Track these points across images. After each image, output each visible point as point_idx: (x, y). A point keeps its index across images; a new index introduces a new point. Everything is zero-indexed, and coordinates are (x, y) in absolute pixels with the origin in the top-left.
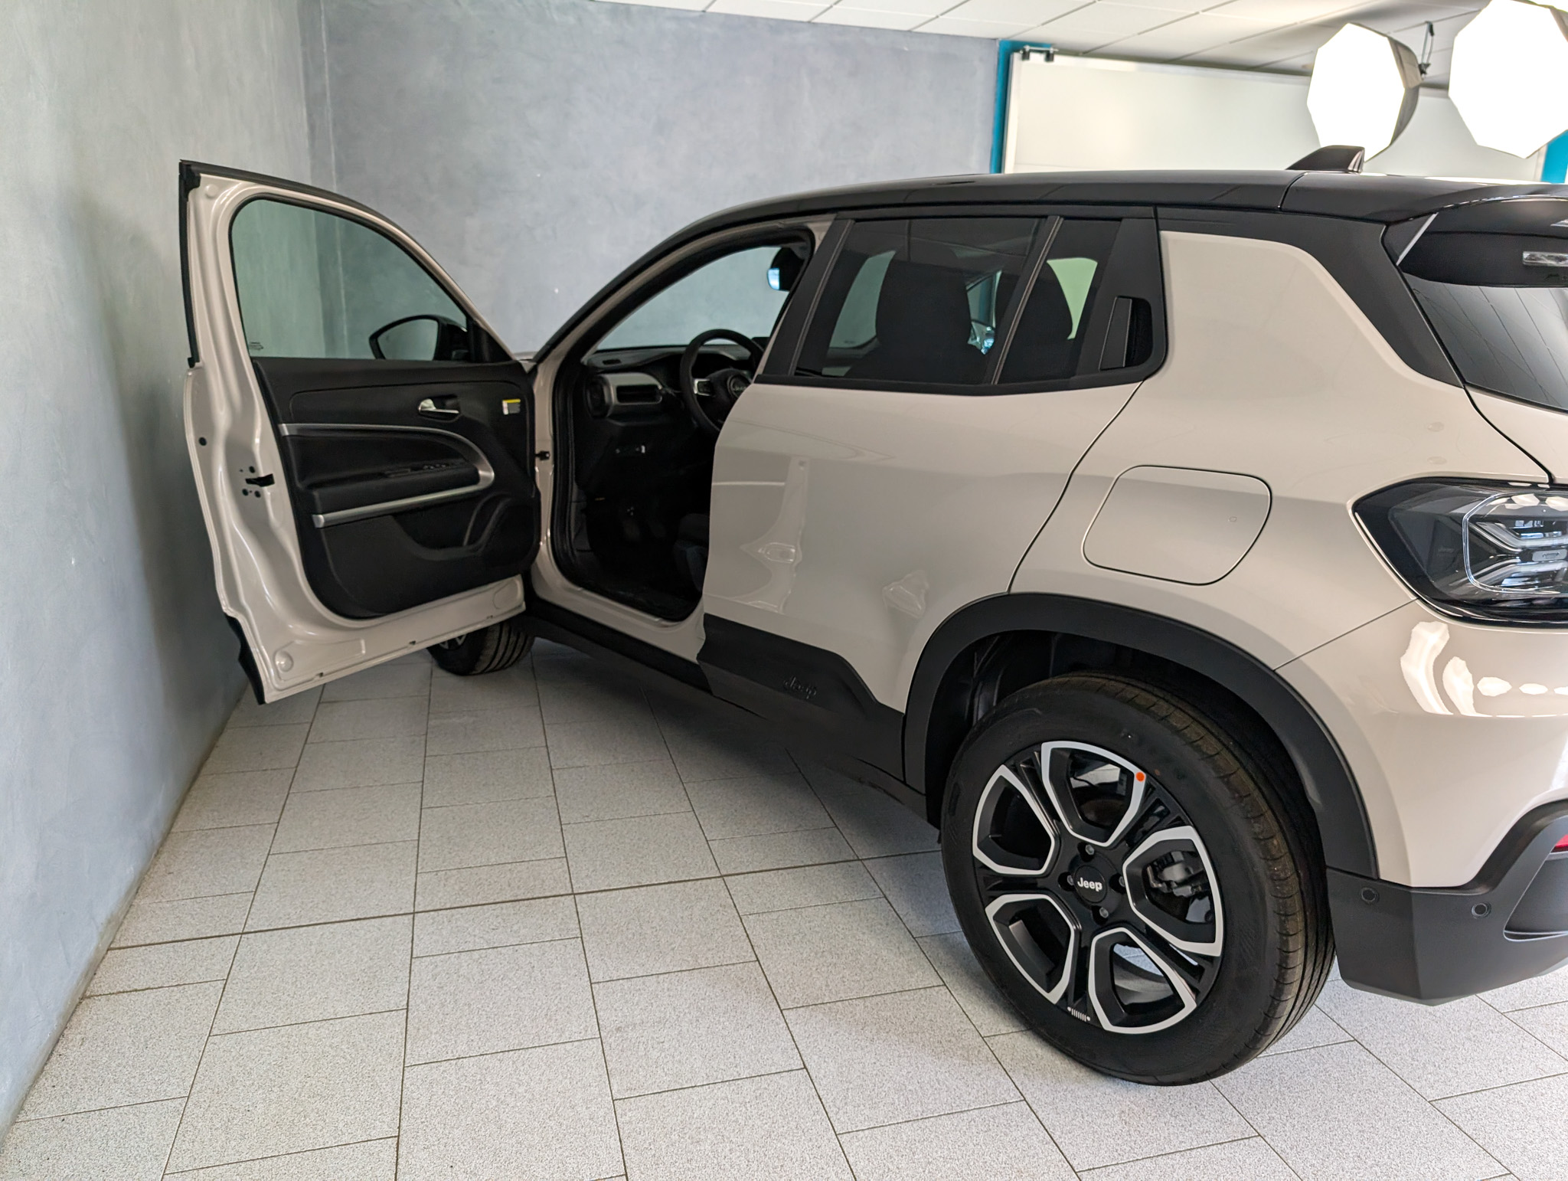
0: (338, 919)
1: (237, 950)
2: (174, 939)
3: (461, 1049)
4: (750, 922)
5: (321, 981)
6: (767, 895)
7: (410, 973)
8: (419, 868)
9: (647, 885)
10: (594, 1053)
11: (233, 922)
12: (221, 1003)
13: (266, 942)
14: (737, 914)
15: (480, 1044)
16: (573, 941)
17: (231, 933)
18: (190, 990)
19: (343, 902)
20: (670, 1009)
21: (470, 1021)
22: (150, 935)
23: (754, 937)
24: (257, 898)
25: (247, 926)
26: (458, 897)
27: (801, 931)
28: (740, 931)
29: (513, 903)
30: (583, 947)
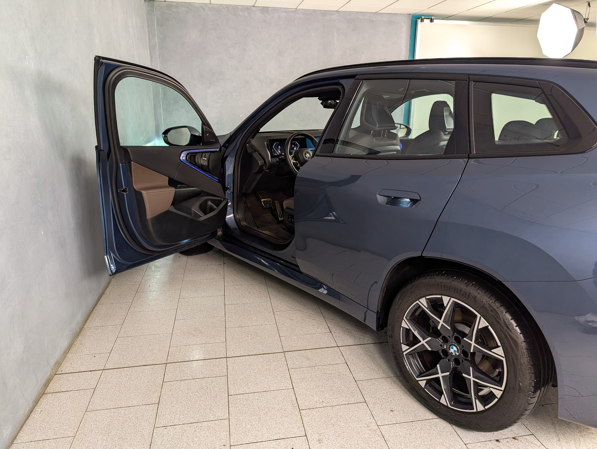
0: (138, 365)
1: (100, 377)
2: (78, 371)
3: (176, 422)
4: (293, 372)
5: (129, 390)
6: (300, 361)
7: (162, 388)
8: (171, 345)
9: (255, 355)
10: (226, 425)
11: (101, 365)
12: (92, 398)
13: (111, 373)
14: (287, 368)
15: (183, 419)
16: (224, 377)
17: (99, 369)
18: (82, 392)
19: (141, 358)
20: (257, 408)
21: (181, 410)
22: (71, 369)
23: (293, 378)
24: (111, 355)
25: (105, 367)
26: (184, 357)
27: (312, 376)
28: (288, 375)
29: (204, 360)
30: (227, 380)
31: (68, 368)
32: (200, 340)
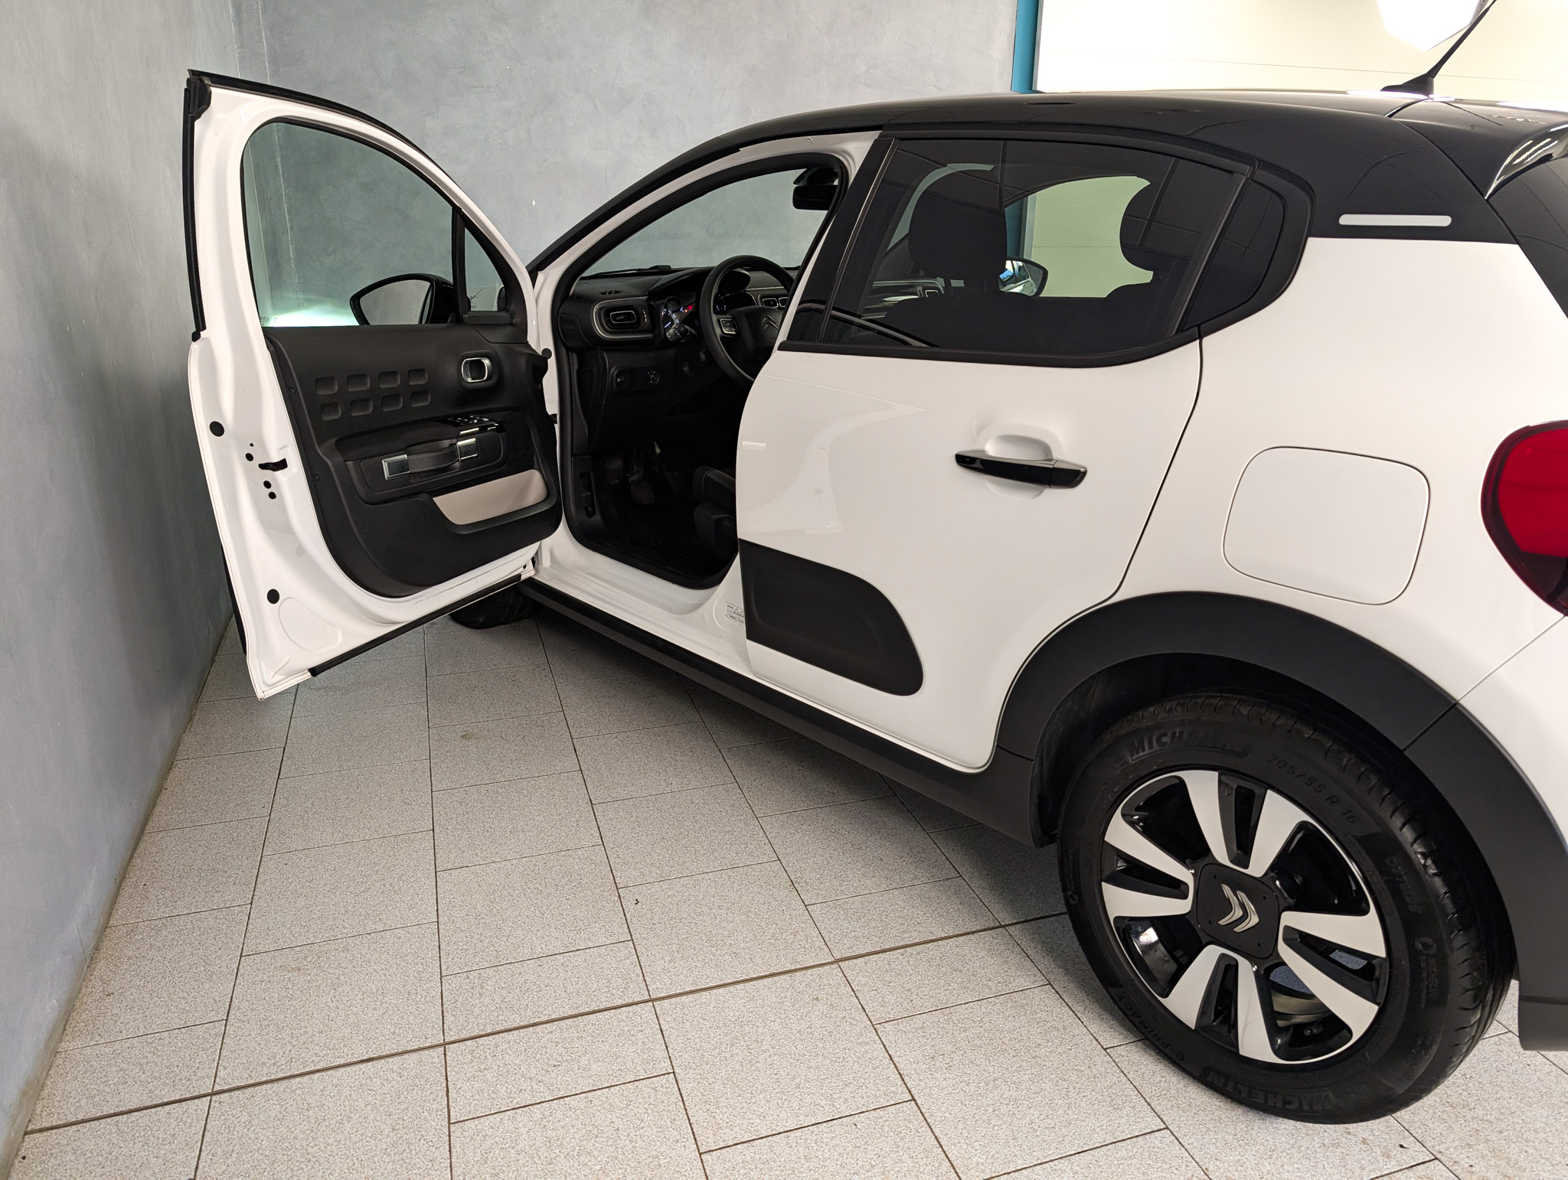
0: (342, 1062)
1: (206, 1125)
7: (450, 1151)
8: (444, 967)
9: (743, 982)
11: (199, 1074)
13: (245, 1106)
16: (663, 1079)
19: (345, 1031)
22: (83, 1102)
23: (900, 1060)
24: (229, 1032)
25: (217, 1080)
26: (501, 1013)
27: (958, 1045)
28: (880, 1050)
29: (575, 1019)
30: (679, 1089)
31: (71, 1100)
32: (540, 939)
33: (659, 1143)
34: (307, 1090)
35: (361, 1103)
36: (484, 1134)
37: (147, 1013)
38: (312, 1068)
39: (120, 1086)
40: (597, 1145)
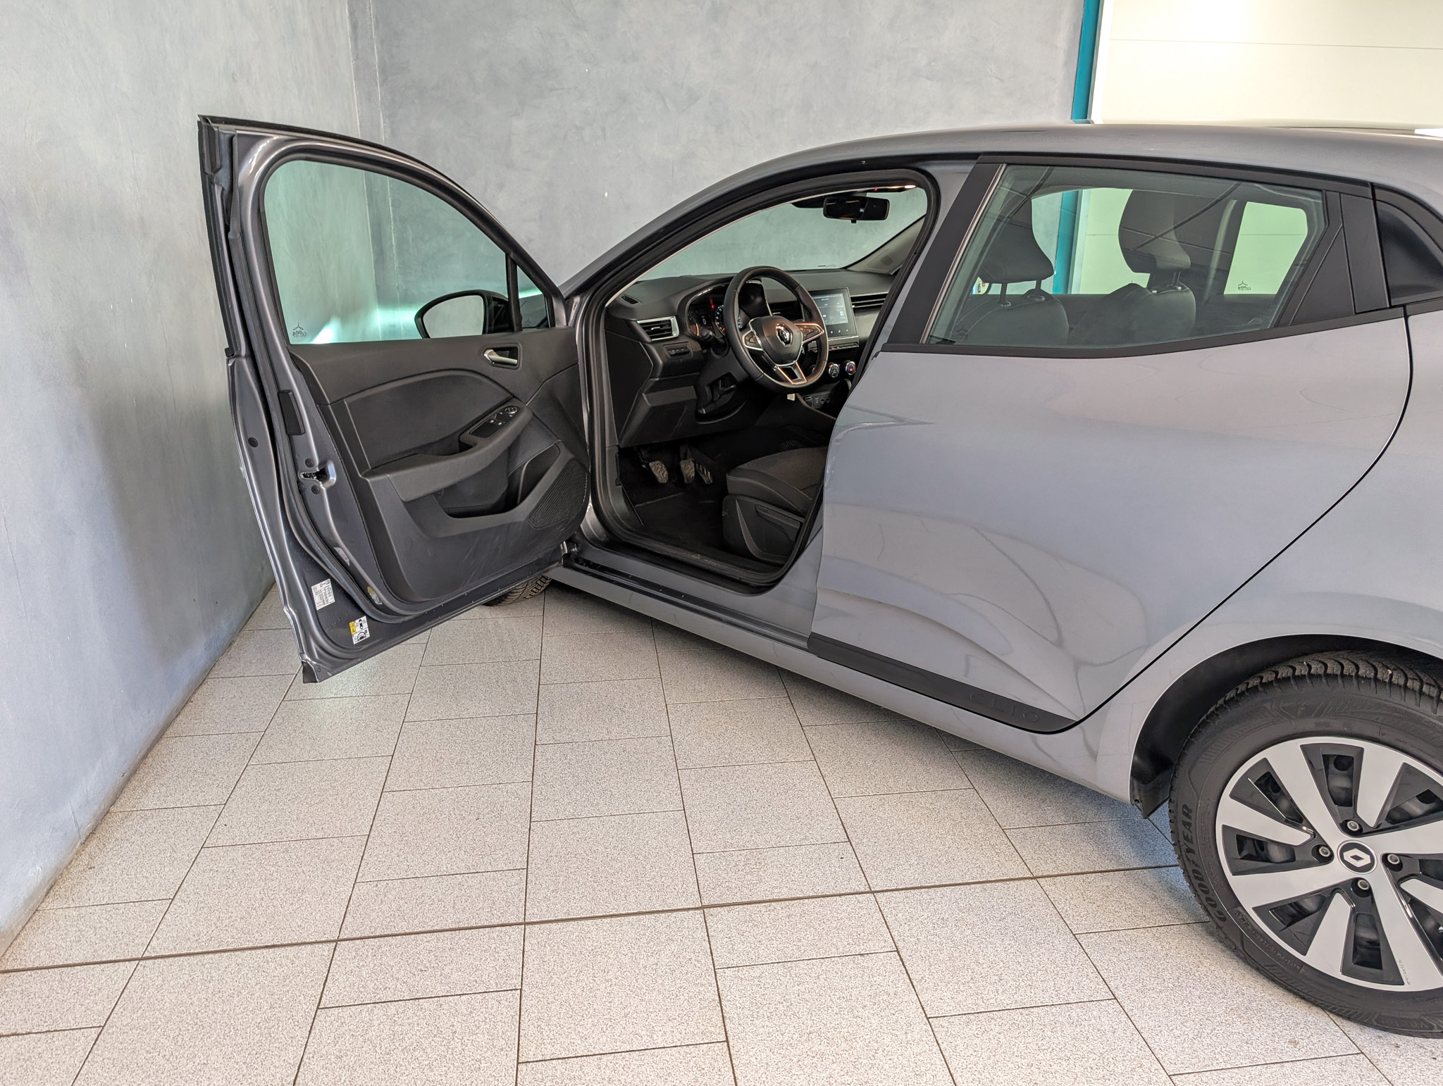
0: (251, 945)
1: (127, 984)
2: (65, 963)
4: (727, 977)
5: (205, 1037)
6: (752, 939)
7: (310, 1032)
8: (360, 875)
9: (611, 916)
11: (136, 942)
12: (86, 1063)
13: (162, 973)
14: (712, 966)
16: (510, 994)
17: (129, 957)
18: (59, 1041)
19: (262, 920)
22: (41, 955)
23: (728, 1004)
24: (172, 909)
25: (149, 947)
26: (393, 920)
27: (787, 997)
28: (712, 992)
29: (453, 932)
30: (520, 1004)
31: (34, 950)
32: (448, 859)
33: (486, 1049)
34: (214, 965)
35: (253, 982)
36: (342, 1021)
37: (114, 886)
38: (225, 948)
39: (74, 944)
40: (433, 1043)
